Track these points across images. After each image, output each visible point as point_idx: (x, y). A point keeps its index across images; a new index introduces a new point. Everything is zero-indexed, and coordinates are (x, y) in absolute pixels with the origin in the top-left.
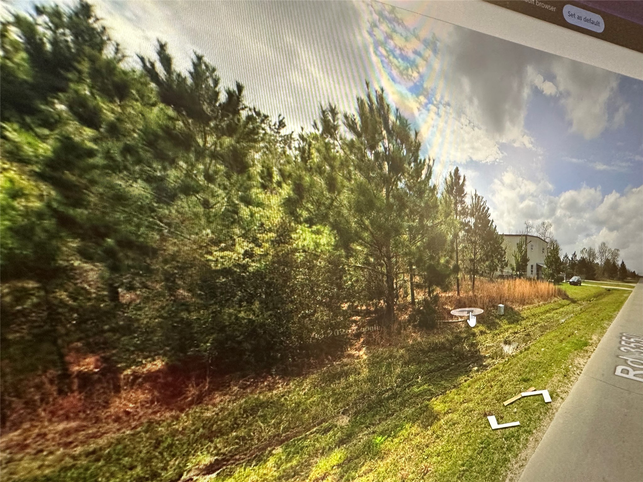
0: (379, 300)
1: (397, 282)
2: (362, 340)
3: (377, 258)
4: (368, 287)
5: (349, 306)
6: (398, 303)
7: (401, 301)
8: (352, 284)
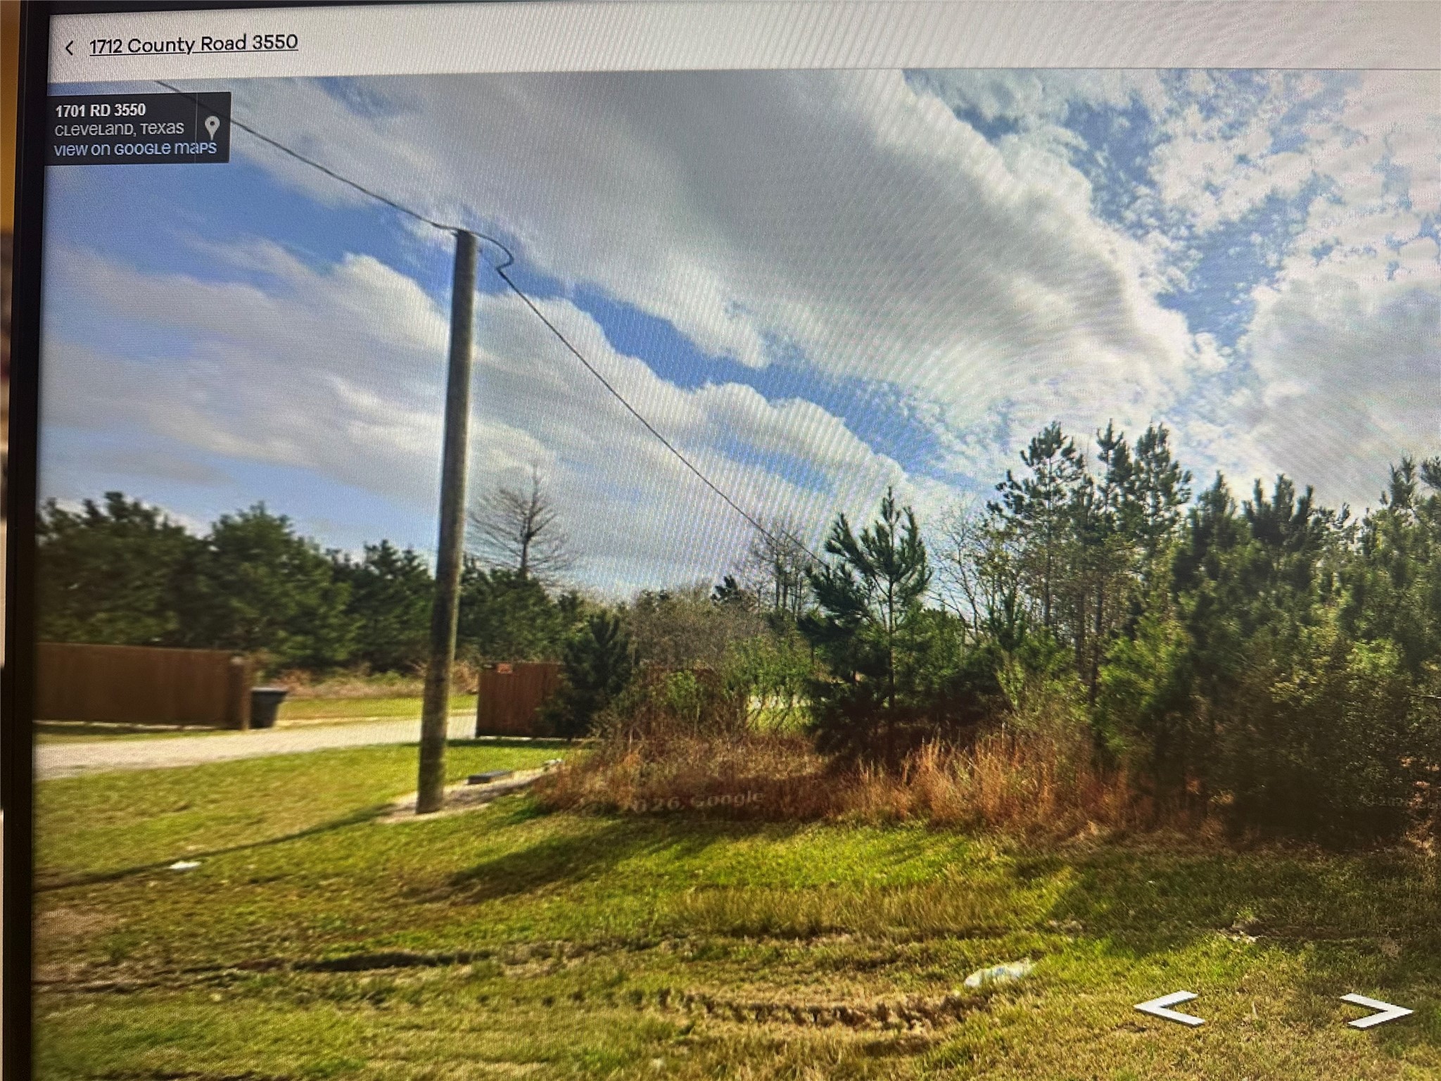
5: (1413, 763)
8: (1420, 728)
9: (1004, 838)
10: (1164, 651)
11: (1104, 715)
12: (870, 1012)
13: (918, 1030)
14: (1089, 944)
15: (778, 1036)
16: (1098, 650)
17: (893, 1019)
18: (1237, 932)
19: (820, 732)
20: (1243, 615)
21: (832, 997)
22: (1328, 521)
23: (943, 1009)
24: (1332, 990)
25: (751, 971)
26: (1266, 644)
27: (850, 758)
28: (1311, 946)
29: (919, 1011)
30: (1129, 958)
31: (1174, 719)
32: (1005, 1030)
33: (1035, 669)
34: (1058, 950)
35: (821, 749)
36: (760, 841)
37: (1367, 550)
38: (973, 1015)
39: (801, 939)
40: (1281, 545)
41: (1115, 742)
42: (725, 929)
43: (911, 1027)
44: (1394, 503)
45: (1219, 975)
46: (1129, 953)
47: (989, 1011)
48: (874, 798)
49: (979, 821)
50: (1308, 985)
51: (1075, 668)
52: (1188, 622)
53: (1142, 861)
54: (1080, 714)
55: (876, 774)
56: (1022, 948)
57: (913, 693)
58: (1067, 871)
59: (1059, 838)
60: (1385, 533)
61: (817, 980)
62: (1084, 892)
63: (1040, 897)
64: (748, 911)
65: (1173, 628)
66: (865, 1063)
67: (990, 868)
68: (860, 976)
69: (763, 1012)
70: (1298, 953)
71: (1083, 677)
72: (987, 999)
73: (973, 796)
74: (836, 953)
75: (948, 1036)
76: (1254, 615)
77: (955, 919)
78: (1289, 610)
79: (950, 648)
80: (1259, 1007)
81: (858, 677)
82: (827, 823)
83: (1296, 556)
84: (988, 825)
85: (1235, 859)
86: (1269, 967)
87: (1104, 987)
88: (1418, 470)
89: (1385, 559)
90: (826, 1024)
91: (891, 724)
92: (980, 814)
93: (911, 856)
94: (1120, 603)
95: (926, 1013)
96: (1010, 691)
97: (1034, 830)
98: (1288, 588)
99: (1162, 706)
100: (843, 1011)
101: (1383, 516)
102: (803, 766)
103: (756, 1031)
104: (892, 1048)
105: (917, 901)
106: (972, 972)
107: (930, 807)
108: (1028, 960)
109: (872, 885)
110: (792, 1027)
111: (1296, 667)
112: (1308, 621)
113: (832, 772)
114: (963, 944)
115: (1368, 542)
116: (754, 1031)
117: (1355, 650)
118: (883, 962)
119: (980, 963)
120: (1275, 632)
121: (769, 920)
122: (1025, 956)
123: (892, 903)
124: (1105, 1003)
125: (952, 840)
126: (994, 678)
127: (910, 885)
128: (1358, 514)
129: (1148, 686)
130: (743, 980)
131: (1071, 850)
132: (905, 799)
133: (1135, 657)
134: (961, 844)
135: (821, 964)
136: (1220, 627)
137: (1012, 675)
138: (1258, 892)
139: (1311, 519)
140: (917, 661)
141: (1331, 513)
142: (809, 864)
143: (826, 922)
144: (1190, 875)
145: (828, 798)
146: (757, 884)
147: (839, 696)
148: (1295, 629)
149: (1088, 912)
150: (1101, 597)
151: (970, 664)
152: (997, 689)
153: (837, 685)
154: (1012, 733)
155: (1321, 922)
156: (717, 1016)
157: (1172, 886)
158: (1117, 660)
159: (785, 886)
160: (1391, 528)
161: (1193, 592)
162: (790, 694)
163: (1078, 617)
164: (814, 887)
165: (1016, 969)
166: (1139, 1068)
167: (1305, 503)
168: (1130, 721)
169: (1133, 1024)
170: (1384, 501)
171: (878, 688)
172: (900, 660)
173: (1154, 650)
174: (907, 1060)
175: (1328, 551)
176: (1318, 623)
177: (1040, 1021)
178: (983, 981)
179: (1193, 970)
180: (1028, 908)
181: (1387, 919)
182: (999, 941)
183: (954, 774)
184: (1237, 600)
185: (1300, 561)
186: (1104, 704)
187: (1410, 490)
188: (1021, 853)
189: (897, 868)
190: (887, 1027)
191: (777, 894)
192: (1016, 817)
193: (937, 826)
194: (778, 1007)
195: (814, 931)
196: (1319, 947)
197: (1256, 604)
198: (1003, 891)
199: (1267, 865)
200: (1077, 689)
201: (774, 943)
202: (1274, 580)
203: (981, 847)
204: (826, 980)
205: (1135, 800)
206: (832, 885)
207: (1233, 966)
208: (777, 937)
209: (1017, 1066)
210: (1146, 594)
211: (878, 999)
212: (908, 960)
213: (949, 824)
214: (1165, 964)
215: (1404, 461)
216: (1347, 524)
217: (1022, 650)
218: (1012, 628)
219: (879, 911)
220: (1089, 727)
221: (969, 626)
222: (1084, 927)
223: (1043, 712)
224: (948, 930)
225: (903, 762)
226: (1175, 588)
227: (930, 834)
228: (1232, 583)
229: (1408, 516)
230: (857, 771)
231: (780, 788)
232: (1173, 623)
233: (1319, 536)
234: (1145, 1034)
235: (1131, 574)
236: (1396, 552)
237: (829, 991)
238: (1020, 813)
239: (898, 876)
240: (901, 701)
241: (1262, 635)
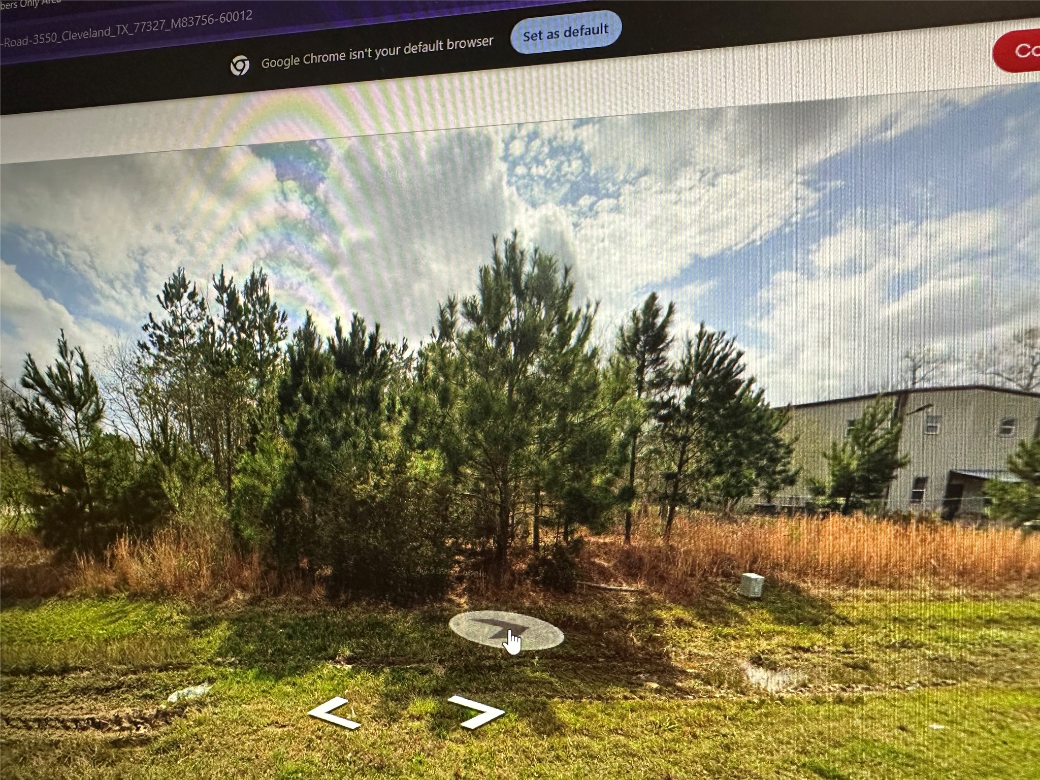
0: (488, 539)
1: (514, 517)
2: (464, 585)
3: (490, 483)
4: (476, 520)
5: (453, 543)
6: (513, 544)
7: (516, 542)
8: (458, 517)
9: (180, 603)
10: (277, 462)
11: (238, 513)
12: (110, 720)
13: (142, 731)
14: (244, 673)
15: (54, 738)
16: (230, 464)
17: (126, 724)
18: (339, 662)
19: (43, 532)
20: (331, 433)
21: (84, 711)
22: (391, 353)
23: (156, 716)
24: (402, 699)
25: (28, 697)
26: (349, 455)
27: (68, 552)
28: (387, 670)
29: (142, 719)
30: (271, 681)
31: (287, 514)
32: (197, 729)
33: (188, 479)
34: (225, 677)
35: (46, 545)
36: (17, 612)
37: (421, 378)
38: (175, 720)
39: (57, 675)
40: (357, 374)
41: (248, 532)
42: (6, 670)
43: (138, 729)
44: (441, 337)
45: (330, 691)
46: (271, 678)
47: (185, 717)
48: (90, 579)
49: (162, 592)
50: (387, 695)
51: (216, 477)
52: (291, 439)
53: (273, 616)
54: (222, 512)
55: (88, 561)
56: (201, 676)
57: (105, 501)
58: (225, 624)
59: (217, 602)
60: (434, 362)
61: (73, 701)
62: (238, 638)
63: (209, 642)
64: (19, 658)
65: (282, 444)
66: (113, 752)
67: (174, 624)
68: (99, 697)
69: (43, 723)
70: (379, 675)
71: (222, 485)
72: (183, 710)
73: (156, 575)
74: (82, 684)
75: (162, 734)
76: (339, 433)
77: (155, 658)
78: (365, 428)
79: (126, 465)
80: (356, 709)
81: (64, 490)
82: (61, 598)
83: (369, 383)
84: (169, 594)
85: (335, 613)
86: (361, 684)
87: (256, 700)
88: (459, 307)
89: (434, 383)
90: (84, 729)
91: (92, 524)
92: (162, 587)
93: (120, 618)
94: (242, 425)
95: (146, 720)
96: (173, 496)
97: (200, 597)
98: (364, 410)
99: (278, 505)
100: (93, 719)
101: (432, 348)
102: (37, 557)
103: (40, 735)
104: (127, 742)
105: (129, 648)
106: (171, 693)
107: (128, 584)
108: (206, 684)
109: (98, 638)
110: (63, 731)
111: (371, 473)
112: (378, 436)
113: (58, 561)
114: (162, 674)
115: (422, 370)
116: (39, 735)
117: (413, 458)
118: (113, 688)
119: (175, 687)
120: (355, 446)
121: (34, 663)
122: (203, 682)
123: (113, 649)
124: (259, 710)
125: (146, 606)
126: (160, 487)
127: (123, 638)
128: (414, 347)
129: (267, 489)
130: (25, 703)
131: (226, 610)
132: (111, 578)
133: (257, 468)
134: (152, 609)
135: (73, 691)
136: (315, 443)
137: (172, 484)
138: (351, 635)
139: (379, 352)
140: (104, 475)
141: (394, 346)
142: (52, 625)
143: (71, 663)
144: (306, 625)
145: (58, 580)
146: (21, 640)
147: (52, 504)
148: (369, 442)
149: (241, 652)
150: (228, 420)
151: (142, 477)
152: (162, 496)
153: (50, 496)
154: (177, 529)
155: (393, 654)
156: (13, 727)
157: (294, 632)
158: (244, 470)
159: (41, 641)
160: (438, 358)
161: (295, 414)
162: (18, 504)
163: (213, 436)
164: (60, 641)
165: (200, 690)
166: (283, 750)
167: (374, 339)
168: (256, 517)
169: (277, 723)
170: (433, 335)
171: (79, 497)
172: (92, 476)
173: (270, 461)
174: (138, 749)
175: (392, 378)
176: (385, 437)
177: (218, 722)
178: (179, 698)
179: (313, 688)
180: (203, 649)
181: (437, 651)
182: (186, 673)
183: (141, 560)
184: (327, 420)
185: (371, 387)
186: (238, 503)
187: (453, 325)
188: (193, 613)
189: (112, 626)
190: (123, 729)
191: (36, 647)
192: (187, 588)
193: (134, 597)
194: (51, 720)
195: (65, 670)
196: (393, 670)
197: (340, 424)
198: (184, 639)
199: (356, 617)
200: (218, 493)
201: (40, 678)
202: (353, 404)
203: (165, 610)
204: (78, 700)
205: (266, 573)
206: (71, 639)
207: (338, 684)
208: (41, 674)
209: (207, 751)
210: (260, 417)
211: (113, 712)
212: (129, 686)
213: (143, 595)
214: (294, 684)
215: (449, 300)
216: (406, 355)
217: (177, 464)
218: (168, 447)
219: (105, 655)
220: (229, 522)
221: (137, 447)
222: (240, 661)
223: (197, 512)
224: (152, 666)
225: (105, 552)
226: (281, 412)
227: (131, 602)
228: (323, 407)
229: (450, 347)
230: (75, 561)
231: (23, 573)
232: (281, 440)
233: (385, 366)
234: (286, 729)
235: (249, 401)
236: (442, 379)
237: (82, 708)
238: (189, 585)
239: (114, 631)
240: (97, 507)
241: (345, 448)
